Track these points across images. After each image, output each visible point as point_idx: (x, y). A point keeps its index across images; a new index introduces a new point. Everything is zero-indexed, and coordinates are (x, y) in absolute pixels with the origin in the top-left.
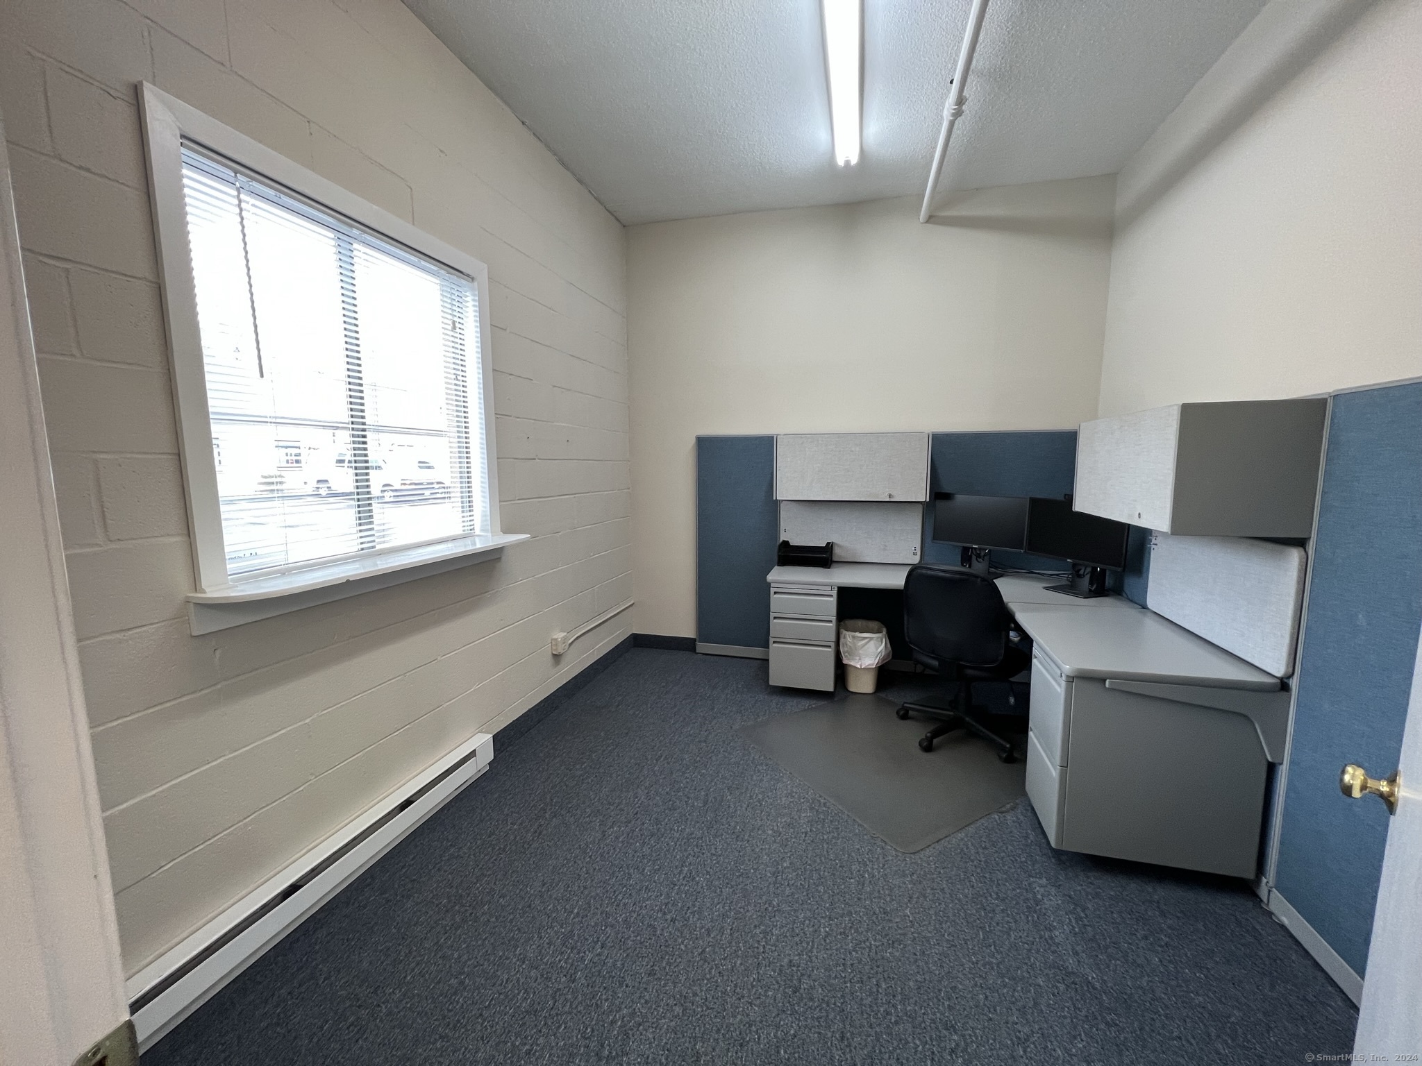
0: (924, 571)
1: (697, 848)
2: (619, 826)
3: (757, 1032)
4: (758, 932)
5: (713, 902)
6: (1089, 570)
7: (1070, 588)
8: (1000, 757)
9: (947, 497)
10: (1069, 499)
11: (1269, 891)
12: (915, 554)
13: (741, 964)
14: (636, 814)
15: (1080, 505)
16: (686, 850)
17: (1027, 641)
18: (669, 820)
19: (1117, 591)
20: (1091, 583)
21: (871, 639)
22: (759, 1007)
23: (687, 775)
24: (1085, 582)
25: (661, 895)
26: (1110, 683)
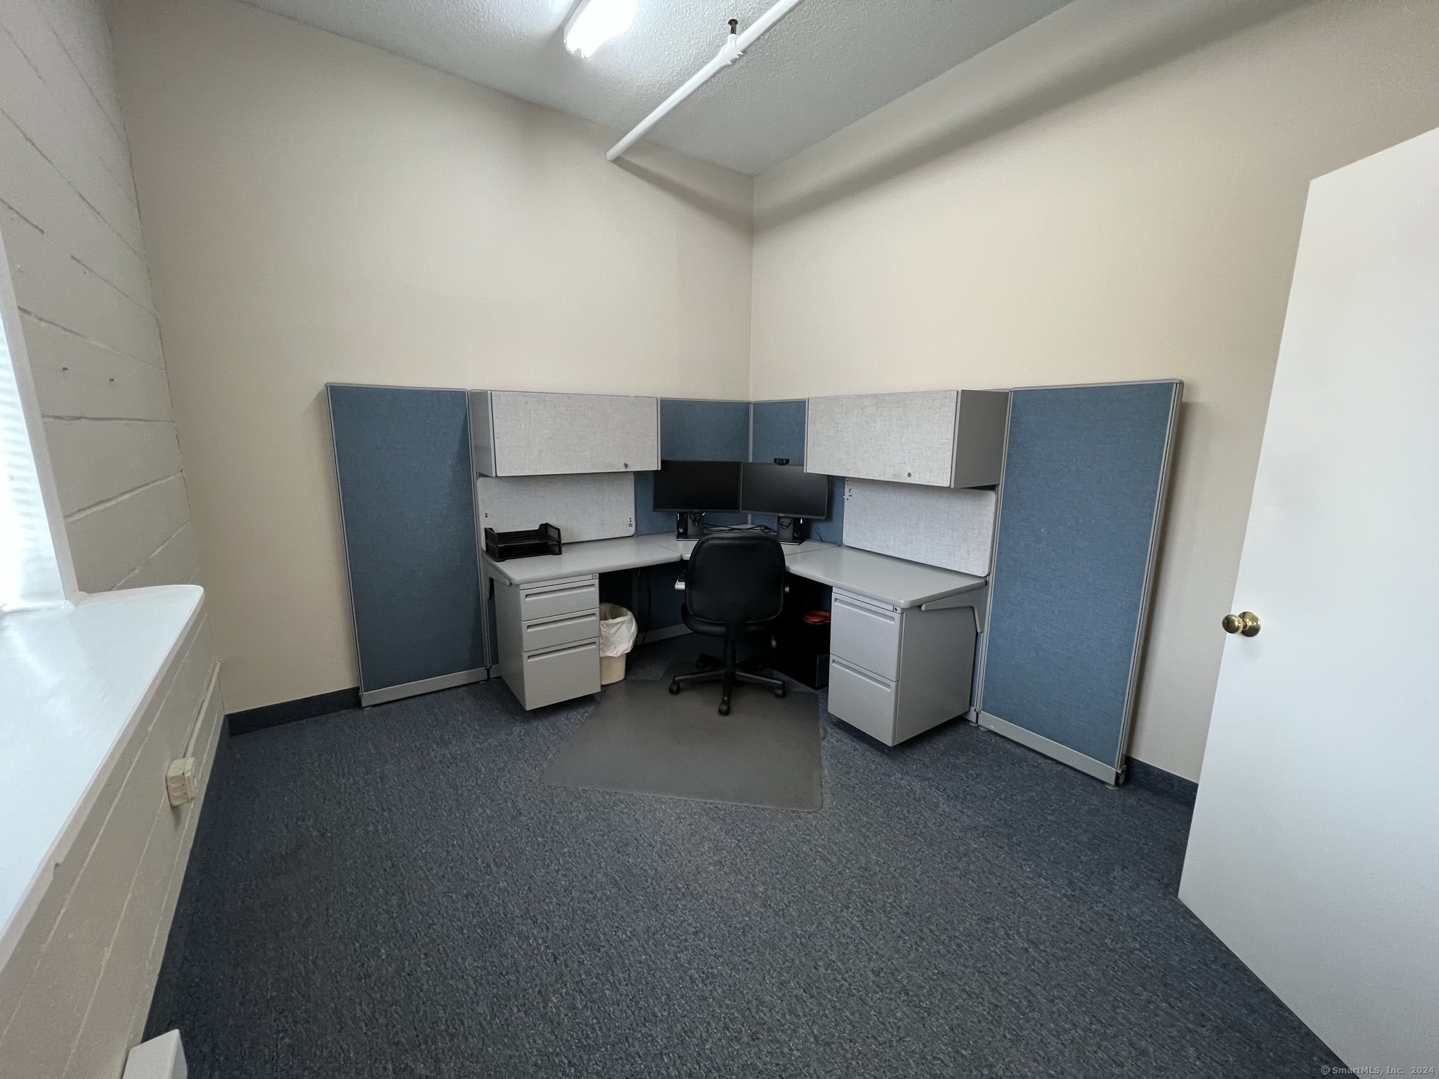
1: (673, 939)
2: (555, 992)
3: (935, 1058)
4: (824, 971)
5: (758, 980)
6: (790, 521)
8: (777, 696)
11: (977, 714)
12: (630, 525)
13: (852, 1014)
14: (556, 959)
16: (667, 952)
18: (604, 934)
20: (795, 532)
21: (623, 622)
22: (908, 1035)
23: (553, 867)
24: (789, 532)
25: (709, 1023)
26: (926, 606)
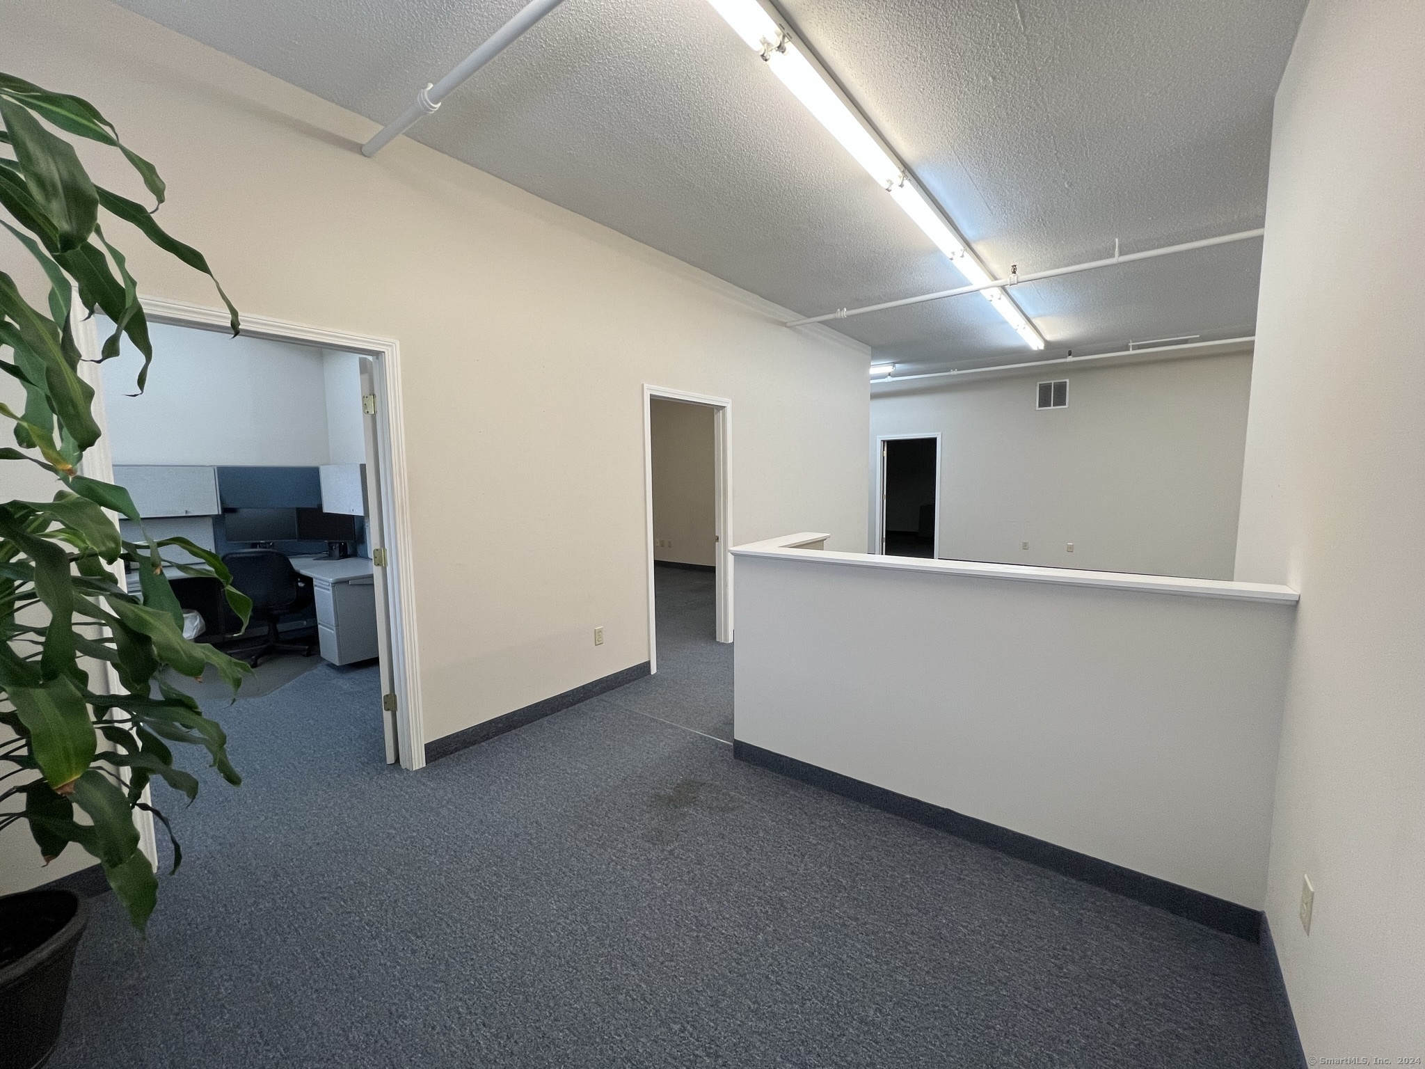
0: (234, 556)
6: (338, 545)
7: (330, 557)
9: (233, 511)
10: (320, 507)
15: (326, 510)
17: (309, 581)
19: (355, 555)
20: (340, 552)
24: (337, 552)
26: (351, 580)
